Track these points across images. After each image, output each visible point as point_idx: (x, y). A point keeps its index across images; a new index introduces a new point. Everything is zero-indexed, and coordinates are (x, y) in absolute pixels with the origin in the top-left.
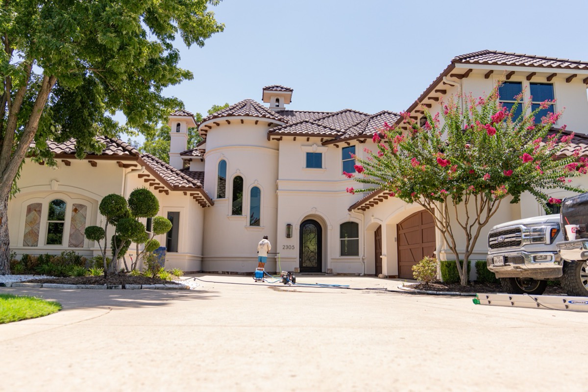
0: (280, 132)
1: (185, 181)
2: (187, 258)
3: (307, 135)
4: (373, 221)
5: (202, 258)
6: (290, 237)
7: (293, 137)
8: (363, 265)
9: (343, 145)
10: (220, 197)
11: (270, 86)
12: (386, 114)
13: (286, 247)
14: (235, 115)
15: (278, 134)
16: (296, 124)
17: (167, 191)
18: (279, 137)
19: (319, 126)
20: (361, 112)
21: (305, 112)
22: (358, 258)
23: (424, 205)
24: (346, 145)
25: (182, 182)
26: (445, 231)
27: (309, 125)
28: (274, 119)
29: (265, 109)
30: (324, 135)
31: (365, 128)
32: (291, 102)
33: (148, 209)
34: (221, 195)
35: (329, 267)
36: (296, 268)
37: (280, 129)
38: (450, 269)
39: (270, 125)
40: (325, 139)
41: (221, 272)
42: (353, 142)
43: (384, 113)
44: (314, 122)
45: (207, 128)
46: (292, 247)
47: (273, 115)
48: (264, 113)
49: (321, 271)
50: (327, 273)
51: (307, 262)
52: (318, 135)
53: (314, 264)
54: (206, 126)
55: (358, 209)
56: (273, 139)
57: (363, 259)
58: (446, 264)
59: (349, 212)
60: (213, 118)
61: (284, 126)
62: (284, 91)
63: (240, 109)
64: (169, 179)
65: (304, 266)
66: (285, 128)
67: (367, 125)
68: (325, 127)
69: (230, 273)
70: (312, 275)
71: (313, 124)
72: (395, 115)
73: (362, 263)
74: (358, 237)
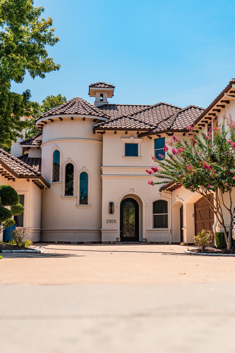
0: (103, 127)
1: (28, 170)
2: (31, 231)
3: (125, 129)
4: (178, 200)
5: (41, 231)
6: (112, 213)
7: (114, 131)
8: (171, 235)
9: (155, 137)
10: (54, 181)
11: (95, 83)
12: (192, 108)
13: (109, 221)
14: (66, 114)
15: (102, 129)
16: (117, 120)
17: (15, 178)
18: (102, 131)
19: (136, 120)
20: (172, 106)
21: (125, 106)
22: (168, 229)
23: (202, 194)
24: (158, 137)
25: (25, 171)
26: (217, 212)
27: (127, 119)
28: (98, 116)
29: (91, 106)
30: (140, 129)
31: (173, 123)
32: (113, 96)
33: (13, 201)
34: (56, 179)
35: (144, 237)
36: (117, 238)
37: (103, 125)
38: (221, 238)
39: (95, 120)
40: (140, 132)
41: (57, 242)
42: (163, 135)
43: (191, 108)
44: (132, 117)
45: (43, 123)
46: (114, 221)
47: (97, 112)
48: (90, 112)
49: (138, 240)
50: (143, 242)
51: (127, 233)
52: (135, 129)
53: (133, 234)
54: (42, 122)
55: (167, 190)
56: (98, 132)
57: (171, 230)
58: (218, 234)
59: (160, 193)
60: (48, 116)
61: (106, 121)
62: (107, 87)
63: (70, 107)
64: (15, 168)
65: (124, 236)
66: (108, 123)
67: (175, 120)
68: (141, 122)
69: (64, 243)
70: (130, 243)
71: (130, 119)
72: (200, 109)
73: (170, 233)
74: (167, 213)
